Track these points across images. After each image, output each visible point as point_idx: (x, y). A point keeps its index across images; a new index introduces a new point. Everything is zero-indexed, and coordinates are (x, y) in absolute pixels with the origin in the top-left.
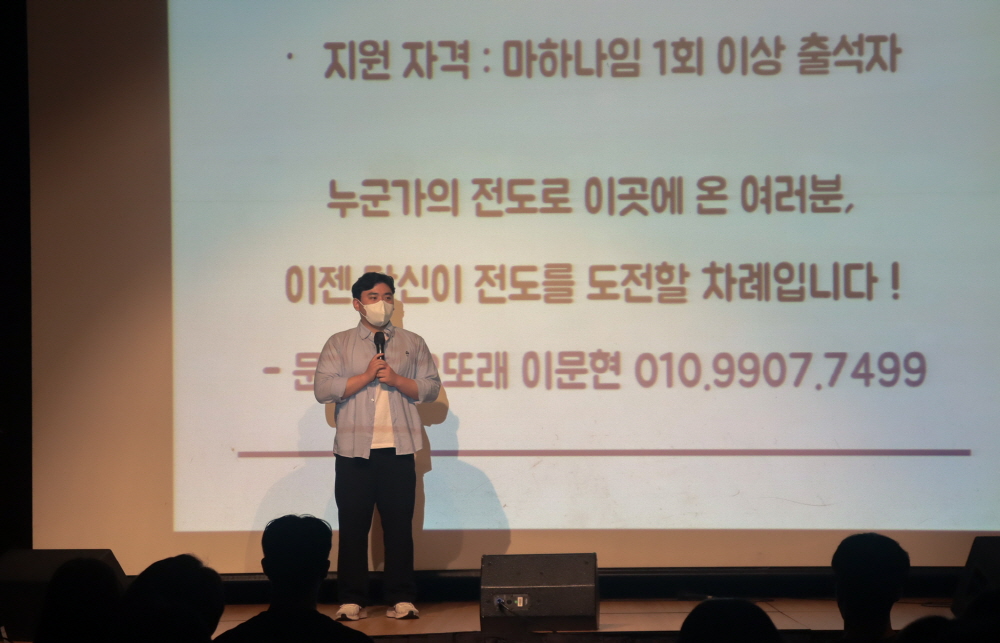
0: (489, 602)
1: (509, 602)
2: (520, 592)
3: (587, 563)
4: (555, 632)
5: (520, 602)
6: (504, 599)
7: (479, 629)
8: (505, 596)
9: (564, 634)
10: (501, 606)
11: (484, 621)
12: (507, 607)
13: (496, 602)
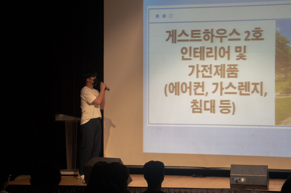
0: (233, 179)
1: (239, 180)
2: (243, 177)
3: (264, 168)
4: (254, 190)
5: (243, 180)
6: (237, 179)
7: (230, 188)
8: (238, 178)
9: (257, 191)
10: (237, 181)
11: (231, 185)
12: (239, 181)
13: (235, 180)
